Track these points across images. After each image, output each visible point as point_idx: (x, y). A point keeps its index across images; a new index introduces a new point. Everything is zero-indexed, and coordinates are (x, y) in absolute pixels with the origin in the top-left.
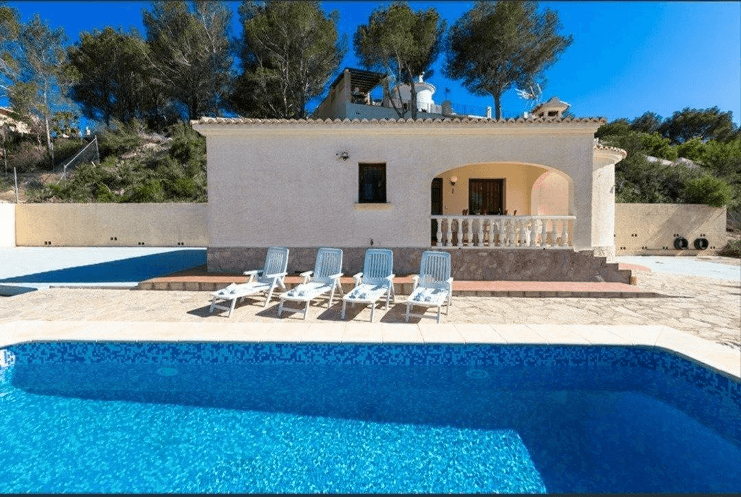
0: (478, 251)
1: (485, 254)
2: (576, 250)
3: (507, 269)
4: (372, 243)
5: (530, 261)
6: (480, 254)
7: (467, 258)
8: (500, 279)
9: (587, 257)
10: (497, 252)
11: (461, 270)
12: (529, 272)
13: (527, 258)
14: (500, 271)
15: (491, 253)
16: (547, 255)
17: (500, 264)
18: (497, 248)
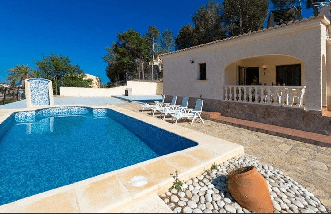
0: (243, 104)
1: (246, 106)
2: (305, 109)
3: (258, 116)
4: (201, 96)
5: (272, 113)
6: (244, 106)
7: (237, 107)
8: (254, 121)
9: (316, 115)
10: (252, 105)
11: (235, 112)
12: (272, 120)
13: (270, 111)
14: (254, 116)
15: (249, 106)
16: (284, 110)
17: (254, 112)
18: (253, 103)
